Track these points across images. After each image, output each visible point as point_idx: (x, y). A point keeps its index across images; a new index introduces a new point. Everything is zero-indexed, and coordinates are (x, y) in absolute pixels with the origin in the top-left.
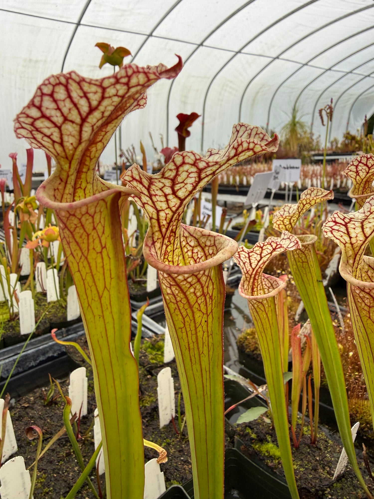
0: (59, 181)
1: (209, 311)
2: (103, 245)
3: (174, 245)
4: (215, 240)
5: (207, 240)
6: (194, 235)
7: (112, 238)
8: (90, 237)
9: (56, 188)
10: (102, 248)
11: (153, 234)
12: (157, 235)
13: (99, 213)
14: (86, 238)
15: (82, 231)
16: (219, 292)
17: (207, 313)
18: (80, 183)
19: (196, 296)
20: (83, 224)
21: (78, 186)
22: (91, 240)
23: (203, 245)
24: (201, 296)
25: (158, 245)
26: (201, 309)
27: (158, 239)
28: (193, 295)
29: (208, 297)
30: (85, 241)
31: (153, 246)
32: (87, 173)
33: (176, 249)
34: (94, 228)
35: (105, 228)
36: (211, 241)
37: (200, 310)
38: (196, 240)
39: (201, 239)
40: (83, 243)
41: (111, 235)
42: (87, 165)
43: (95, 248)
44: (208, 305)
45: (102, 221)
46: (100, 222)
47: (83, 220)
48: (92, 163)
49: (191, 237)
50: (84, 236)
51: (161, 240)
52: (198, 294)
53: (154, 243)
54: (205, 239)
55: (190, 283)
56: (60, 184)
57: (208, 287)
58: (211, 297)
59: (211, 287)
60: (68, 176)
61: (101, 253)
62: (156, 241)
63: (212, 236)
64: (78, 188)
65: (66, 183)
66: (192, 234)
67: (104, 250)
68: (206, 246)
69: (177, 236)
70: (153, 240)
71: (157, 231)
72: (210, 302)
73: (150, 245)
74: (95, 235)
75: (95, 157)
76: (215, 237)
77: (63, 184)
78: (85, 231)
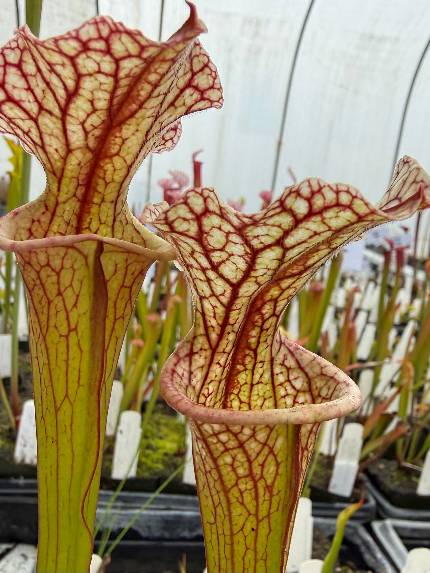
0: (43, 209)
1: (263, 513)
2: (73, 326)
3: (253, 374)
4: (335, 389)
5: (325, 384)
6: (307, 370)
7: (91, 319)
8: (52, 306)
9: (36, 219)
10: (70, 331)
11: (195, 338)
12: (201, 342)
13: (71, 270)
14: (47, 306)
15: (41, 293)
16: (288, 484)
17: (256, 515)
18: (88, 220)
19: (236, 474)
20: (44, 282)
21: (86, 225)
22: (53, 312)
23: (316, 393)
24: (245, 477)
25: (200, 360)
26: (245, 502)
27: (201, 349)
28: (229, 469)
29: (261, 485)
30: (45, 311)
31: (187, 359)
32: (100, 205)
33: (258, 383)
34: (60, 294)
35: (80, 298)
36: (329, 389)
37: (242, 504)
38: (306, 380)
39: (316, 380)
40: (43, 313)
41: (91, 313)
42: (100, 193)
43: (58, 325)
44: (261, 500)
45: (76, 284)
46: (71, 285)
47: (43, 274)
48: (109, 190)
49: (299, 371)
50: (44, 302)
51: (209, 353)
52: (241, 471)
53: (191, 354)
54: (323, 383)
55: (224, 444)
56: (43, 213)
57: (263, 466)
58: (269, 488)
59: (270, 468)
60: (57, 204)
61: (67, 337)
62: (197, 353)
63: (335, 380)
64: (86, 228)
65: (53, 214)
66: (303, 365)
67: (73, 334)
68: (319, 395)
69: (259, 358)
70: (191, 349)
71: (201, 335)
72: (267, 497)
73: (182, 354)
74: (60, 305)
75: (113, 181)
76: (338, 383)
77: (49, 215)
78: (45, 293)
